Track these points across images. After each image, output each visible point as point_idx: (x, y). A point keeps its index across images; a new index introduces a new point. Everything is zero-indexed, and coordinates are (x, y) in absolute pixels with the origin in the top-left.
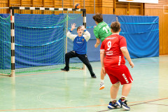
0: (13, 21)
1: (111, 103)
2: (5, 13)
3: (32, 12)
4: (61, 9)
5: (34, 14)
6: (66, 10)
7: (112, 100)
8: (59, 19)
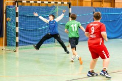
0: (17, 11)
1: (89, 72)
2: (12, 5)
3: (31, 4)
4: (53, 2)
5: (33, 6)
6: (57, 3)
7: (90, 70)
8: (51, 9)
